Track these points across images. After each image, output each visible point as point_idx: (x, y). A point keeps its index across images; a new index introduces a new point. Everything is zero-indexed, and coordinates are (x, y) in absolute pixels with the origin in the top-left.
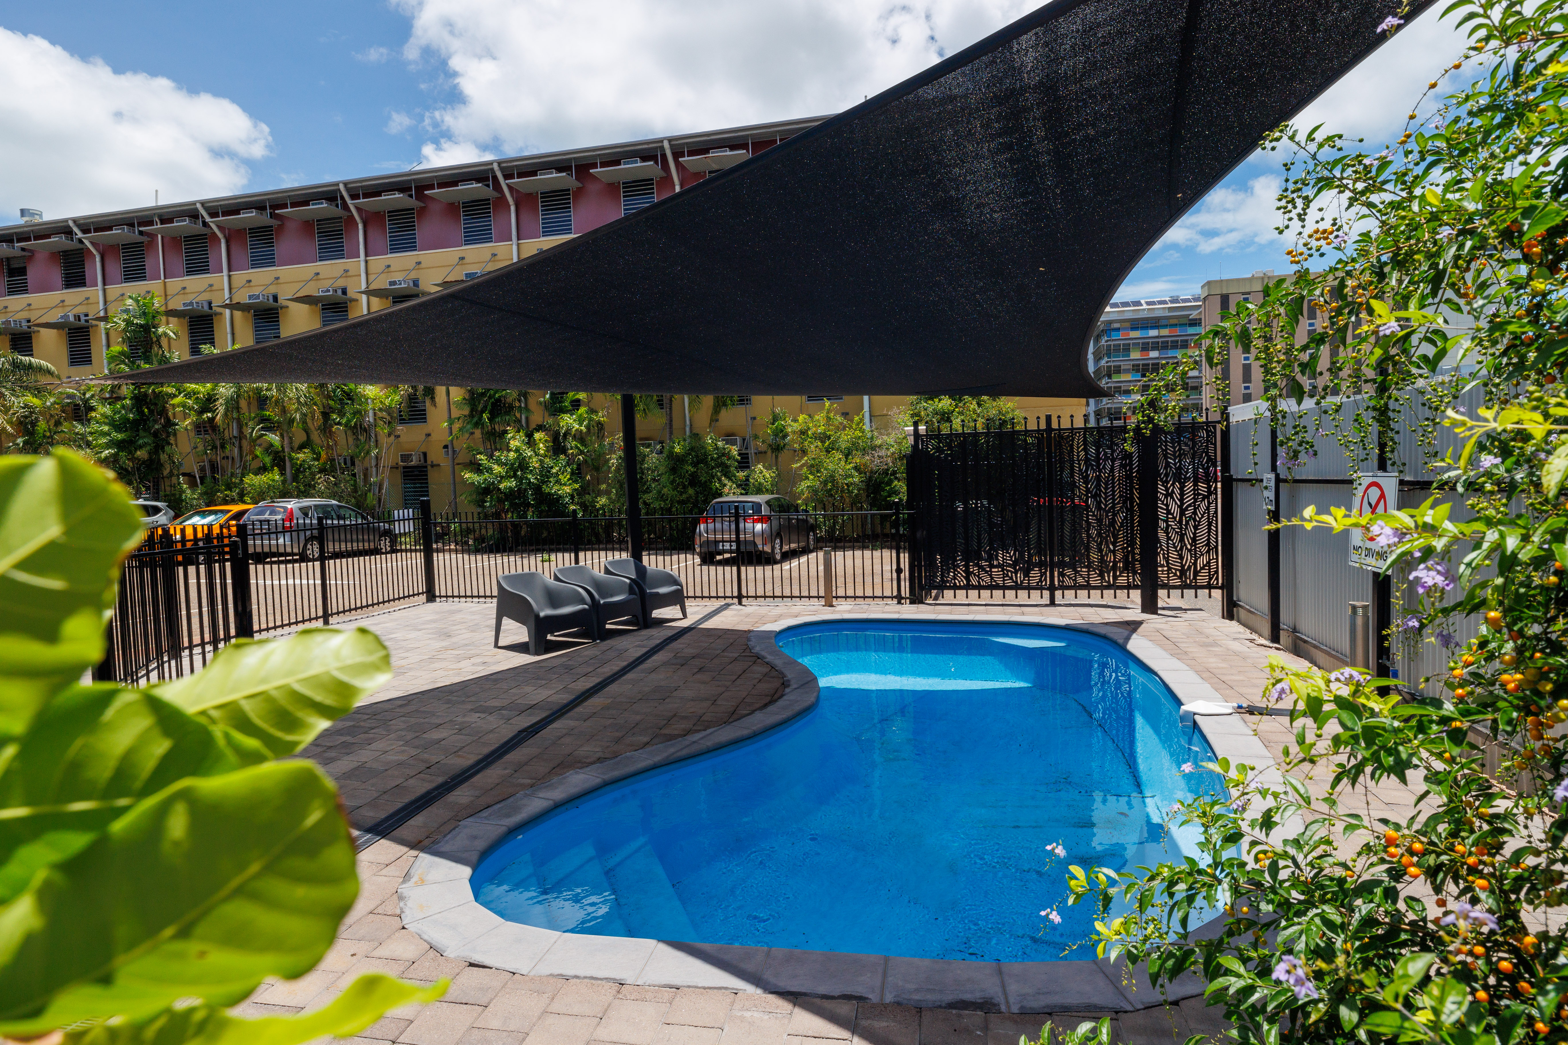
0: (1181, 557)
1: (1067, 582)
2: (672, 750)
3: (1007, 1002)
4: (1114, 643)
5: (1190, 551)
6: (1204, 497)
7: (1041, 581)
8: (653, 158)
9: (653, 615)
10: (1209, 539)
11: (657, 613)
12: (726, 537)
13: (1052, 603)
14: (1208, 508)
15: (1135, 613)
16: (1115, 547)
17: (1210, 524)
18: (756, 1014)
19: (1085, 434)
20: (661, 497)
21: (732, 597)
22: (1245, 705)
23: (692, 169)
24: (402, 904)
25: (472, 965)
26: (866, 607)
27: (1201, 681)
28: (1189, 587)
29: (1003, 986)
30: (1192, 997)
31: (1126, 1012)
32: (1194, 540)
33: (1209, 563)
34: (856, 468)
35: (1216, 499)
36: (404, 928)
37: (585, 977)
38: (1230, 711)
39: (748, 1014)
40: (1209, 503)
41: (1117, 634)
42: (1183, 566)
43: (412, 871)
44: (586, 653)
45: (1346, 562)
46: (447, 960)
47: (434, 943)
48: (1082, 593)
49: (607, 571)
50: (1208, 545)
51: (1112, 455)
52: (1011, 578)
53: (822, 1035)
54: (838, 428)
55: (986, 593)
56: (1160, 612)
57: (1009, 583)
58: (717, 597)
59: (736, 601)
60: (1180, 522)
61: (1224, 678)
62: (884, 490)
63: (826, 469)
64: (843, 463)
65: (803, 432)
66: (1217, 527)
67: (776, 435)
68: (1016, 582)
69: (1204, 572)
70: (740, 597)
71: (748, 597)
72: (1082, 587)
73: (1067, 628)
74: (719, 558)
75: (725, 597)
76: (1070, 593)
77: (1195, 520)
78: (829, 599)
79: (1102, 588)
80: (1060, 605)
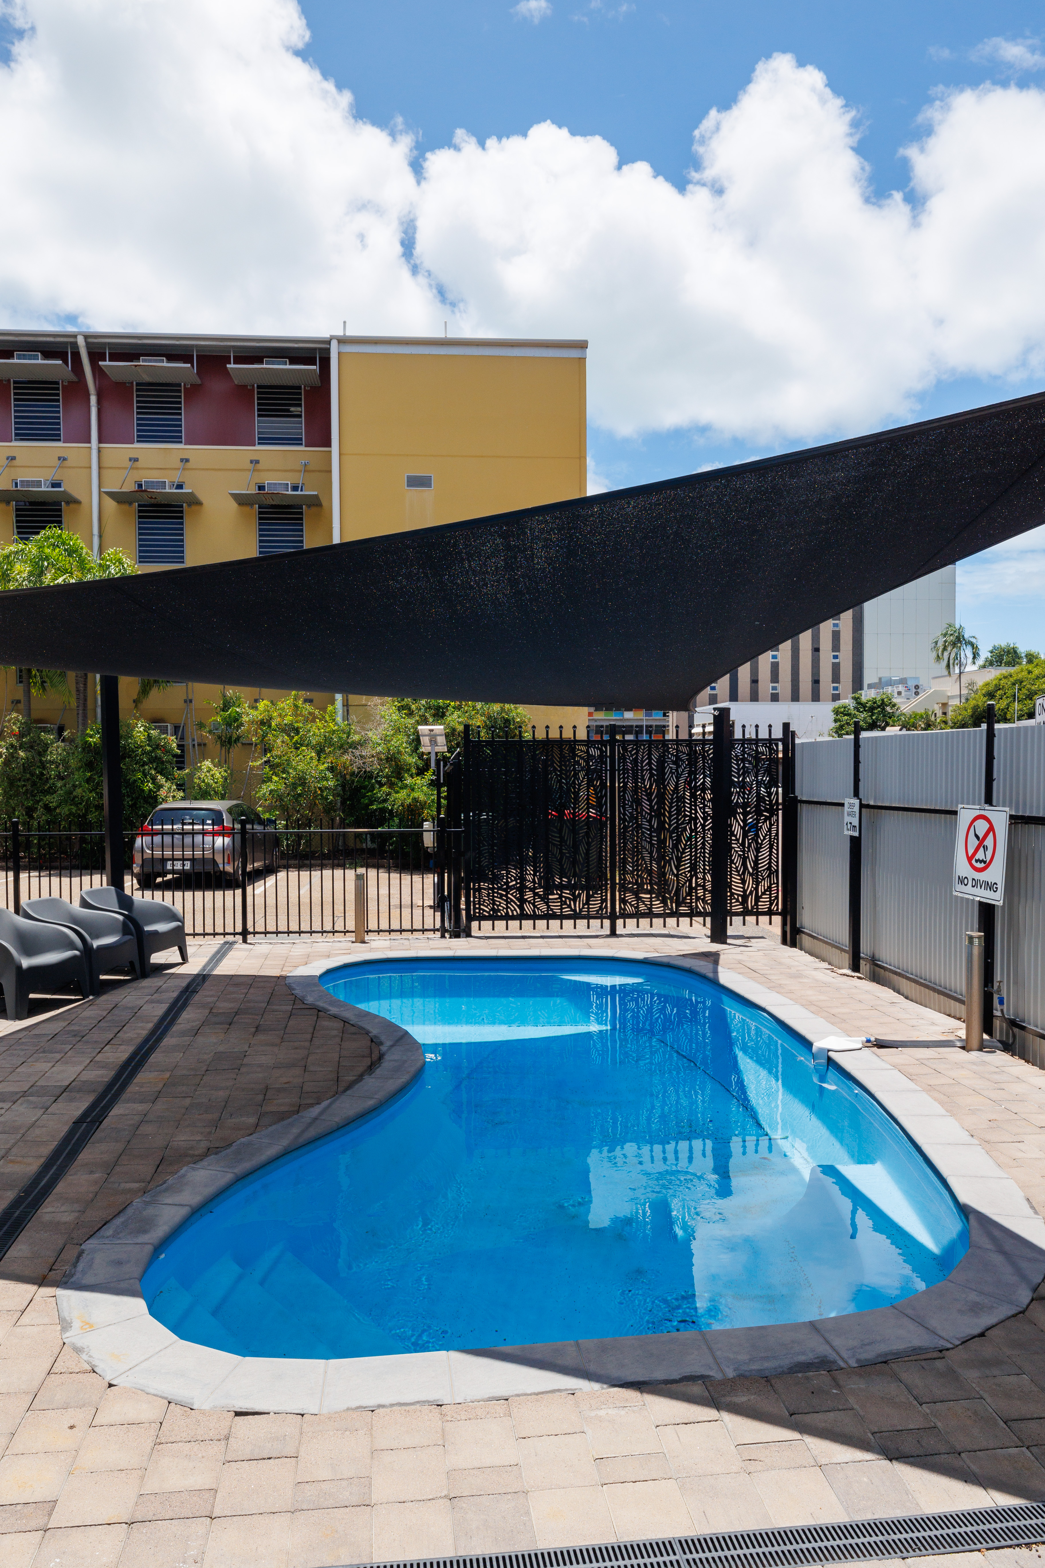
0: (743, 882)
1: (629, 909)
2: (295, 1131)
3: (842, 1359)
4: (704, 977)
5: (751, 875)
6: (767, 818)
7: (601, 908)
8: (62, 356)
9: (152, 961)
10: (770, 863)
11: (157, 958)
12: (178, 853)
13: (613, 933)
14: (770, 830)
15: (706, 945)
16: (678, 870)
17: (771, 847)
18: (610, 1411)
19: (650, 747)
20: (70, 798)
21: (234, 934)
22: (873, 1039)
23: (115, 377)
24: (84, 1357)
25: (238, 1414)
26: (406, 942)
27: (812, 1015)
28: (751, 913)
29: (828, 1342)
30: (993, 1326)
31: (948, 1349)
32: (756, 862)
33: (770, 888)
34: (331, 769)
35: (777, 820)
36: (110, 1385)
37: (392, 1405)
38: (860, 1046)
39: (602, 1413)
40: (771, 825)
41: (703, 967)
42: (745, 891)
43: (65, 1314)
44: (87, 1013)
45: (951, 892)
46: (203, 1412)
47: (170, 1397)
48: (645, 922)
49: (85, 904)
50: (769, 868)
51: (677, 770)
52: (569, 906)
53: (691, 1420)
54: (307, 720)
55: (542, 924)
56: (729, 941)
57: (567, 911)
58: (215, 934)
59: (239, 938)
60: (743, 844)
61: (834, 1011)
62: (364, 796)
63: (295, 769)
64: (315, 762)
65: (265, 723)
66: (777, 850)
67: (229, 725)
68: (575, 910)
69: (765, 898)
70: (245, 933)
71: (255, 933)
72: (644, 915)
73: (645, 962)
74: (159, 880)
75: (225, 934)
76: (631, 922)
77: (757, 843)
78: (361, 933)
79: (664, 916)
80: (621, 936)
